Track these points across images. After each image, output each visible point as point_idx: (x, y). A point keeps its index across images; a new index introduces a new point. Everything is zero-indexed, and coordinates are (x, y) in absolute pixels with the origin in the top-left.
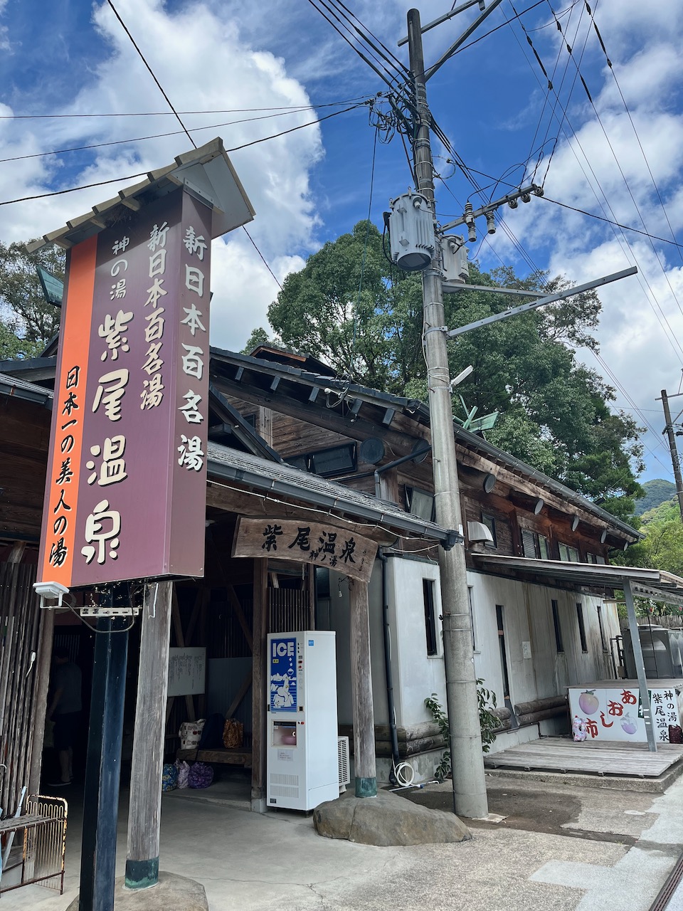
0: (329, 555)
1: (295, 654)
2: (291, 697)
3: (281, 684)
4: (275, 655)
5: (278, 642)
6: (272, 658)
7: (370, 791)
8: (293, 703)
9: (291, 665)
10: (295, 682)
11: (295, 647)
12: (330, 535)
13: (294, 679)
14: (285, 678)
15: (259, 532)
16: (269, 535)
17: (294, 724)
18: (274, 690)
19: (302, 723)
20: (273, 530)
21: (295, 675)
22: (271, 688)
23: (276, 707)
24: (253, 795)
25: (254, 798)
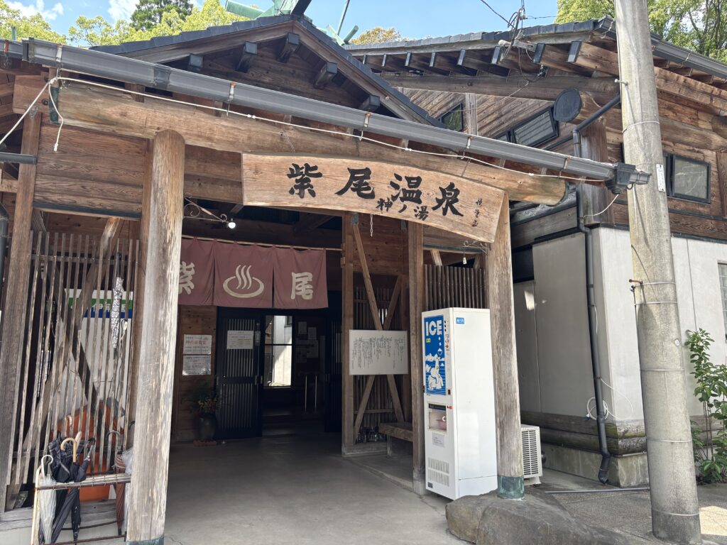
0: (411, 206)
1: (443, 332)
2: (441, 379)
3: (432, 364)
4: (427, 335)
5: (429, 320)
6: (426, 337)
7: (512, 493)
8: (443, 385)
9: (440, 344)
10: (444, 362)
11: (442, 325)
12: (409, 179)
13: (443, 360)
14: (436, 358)
15: (279, 173)
16: (299, 178)
17: (443, 408)
18: (428, 371)
19: (451, 408)
20: (304, 170)
21: (443, 356)
22: (426, 368)
23: (430, 389)
24: (414, 477)
25: (416, 480)
